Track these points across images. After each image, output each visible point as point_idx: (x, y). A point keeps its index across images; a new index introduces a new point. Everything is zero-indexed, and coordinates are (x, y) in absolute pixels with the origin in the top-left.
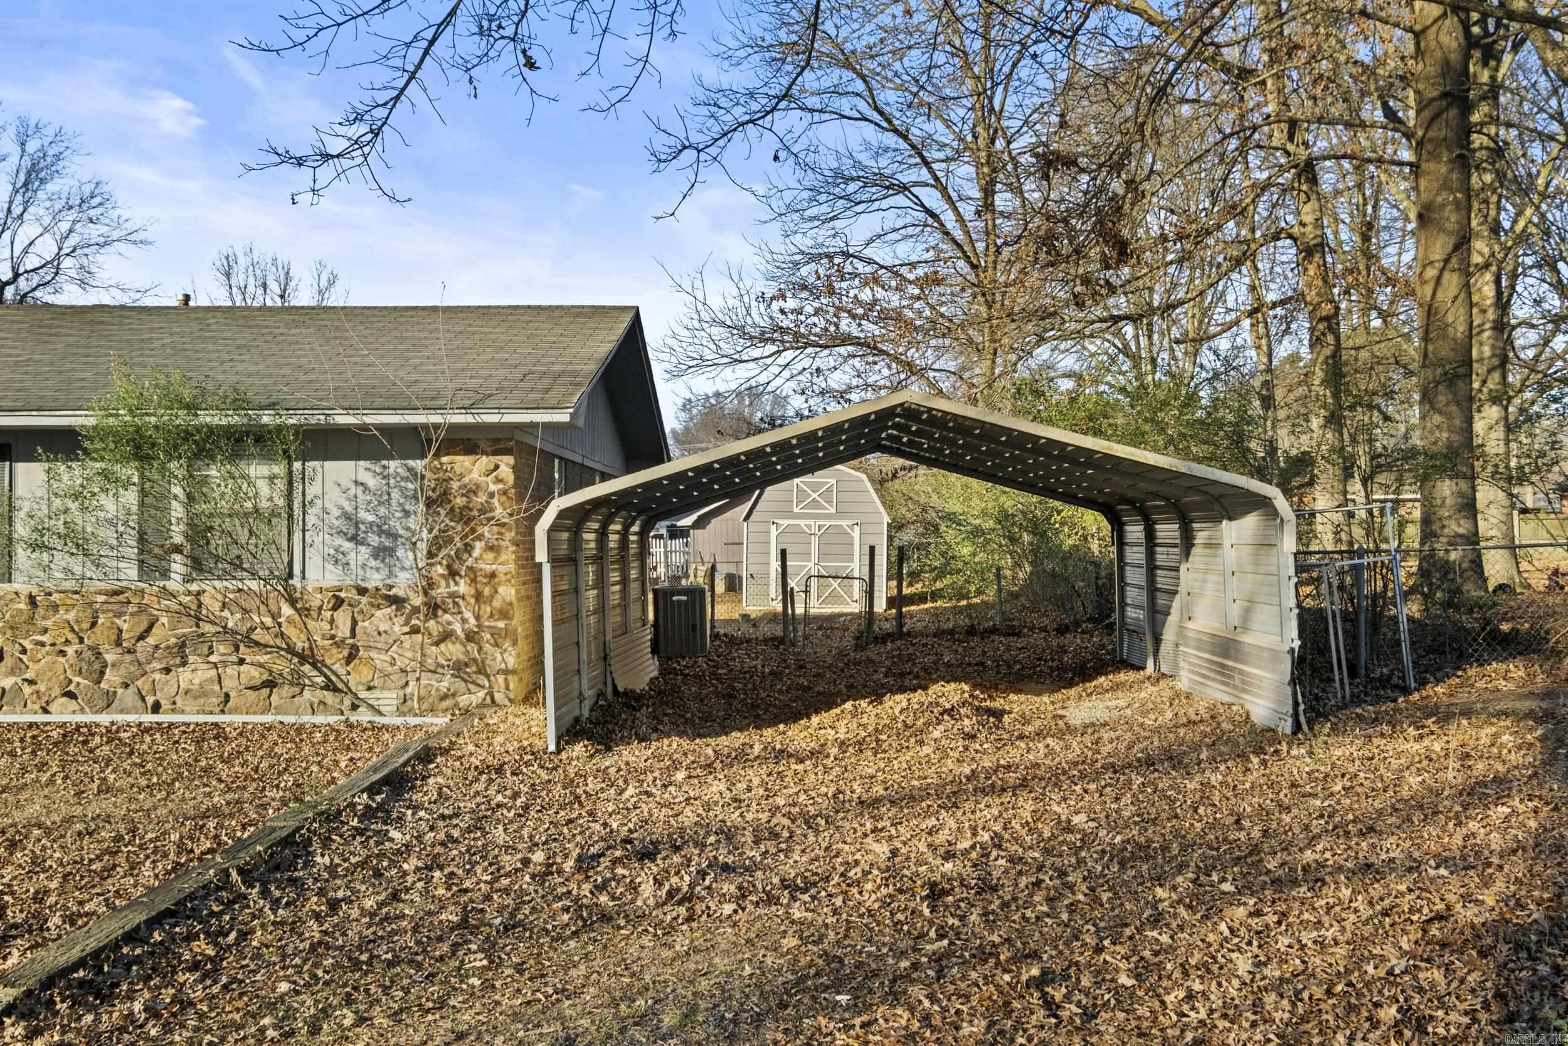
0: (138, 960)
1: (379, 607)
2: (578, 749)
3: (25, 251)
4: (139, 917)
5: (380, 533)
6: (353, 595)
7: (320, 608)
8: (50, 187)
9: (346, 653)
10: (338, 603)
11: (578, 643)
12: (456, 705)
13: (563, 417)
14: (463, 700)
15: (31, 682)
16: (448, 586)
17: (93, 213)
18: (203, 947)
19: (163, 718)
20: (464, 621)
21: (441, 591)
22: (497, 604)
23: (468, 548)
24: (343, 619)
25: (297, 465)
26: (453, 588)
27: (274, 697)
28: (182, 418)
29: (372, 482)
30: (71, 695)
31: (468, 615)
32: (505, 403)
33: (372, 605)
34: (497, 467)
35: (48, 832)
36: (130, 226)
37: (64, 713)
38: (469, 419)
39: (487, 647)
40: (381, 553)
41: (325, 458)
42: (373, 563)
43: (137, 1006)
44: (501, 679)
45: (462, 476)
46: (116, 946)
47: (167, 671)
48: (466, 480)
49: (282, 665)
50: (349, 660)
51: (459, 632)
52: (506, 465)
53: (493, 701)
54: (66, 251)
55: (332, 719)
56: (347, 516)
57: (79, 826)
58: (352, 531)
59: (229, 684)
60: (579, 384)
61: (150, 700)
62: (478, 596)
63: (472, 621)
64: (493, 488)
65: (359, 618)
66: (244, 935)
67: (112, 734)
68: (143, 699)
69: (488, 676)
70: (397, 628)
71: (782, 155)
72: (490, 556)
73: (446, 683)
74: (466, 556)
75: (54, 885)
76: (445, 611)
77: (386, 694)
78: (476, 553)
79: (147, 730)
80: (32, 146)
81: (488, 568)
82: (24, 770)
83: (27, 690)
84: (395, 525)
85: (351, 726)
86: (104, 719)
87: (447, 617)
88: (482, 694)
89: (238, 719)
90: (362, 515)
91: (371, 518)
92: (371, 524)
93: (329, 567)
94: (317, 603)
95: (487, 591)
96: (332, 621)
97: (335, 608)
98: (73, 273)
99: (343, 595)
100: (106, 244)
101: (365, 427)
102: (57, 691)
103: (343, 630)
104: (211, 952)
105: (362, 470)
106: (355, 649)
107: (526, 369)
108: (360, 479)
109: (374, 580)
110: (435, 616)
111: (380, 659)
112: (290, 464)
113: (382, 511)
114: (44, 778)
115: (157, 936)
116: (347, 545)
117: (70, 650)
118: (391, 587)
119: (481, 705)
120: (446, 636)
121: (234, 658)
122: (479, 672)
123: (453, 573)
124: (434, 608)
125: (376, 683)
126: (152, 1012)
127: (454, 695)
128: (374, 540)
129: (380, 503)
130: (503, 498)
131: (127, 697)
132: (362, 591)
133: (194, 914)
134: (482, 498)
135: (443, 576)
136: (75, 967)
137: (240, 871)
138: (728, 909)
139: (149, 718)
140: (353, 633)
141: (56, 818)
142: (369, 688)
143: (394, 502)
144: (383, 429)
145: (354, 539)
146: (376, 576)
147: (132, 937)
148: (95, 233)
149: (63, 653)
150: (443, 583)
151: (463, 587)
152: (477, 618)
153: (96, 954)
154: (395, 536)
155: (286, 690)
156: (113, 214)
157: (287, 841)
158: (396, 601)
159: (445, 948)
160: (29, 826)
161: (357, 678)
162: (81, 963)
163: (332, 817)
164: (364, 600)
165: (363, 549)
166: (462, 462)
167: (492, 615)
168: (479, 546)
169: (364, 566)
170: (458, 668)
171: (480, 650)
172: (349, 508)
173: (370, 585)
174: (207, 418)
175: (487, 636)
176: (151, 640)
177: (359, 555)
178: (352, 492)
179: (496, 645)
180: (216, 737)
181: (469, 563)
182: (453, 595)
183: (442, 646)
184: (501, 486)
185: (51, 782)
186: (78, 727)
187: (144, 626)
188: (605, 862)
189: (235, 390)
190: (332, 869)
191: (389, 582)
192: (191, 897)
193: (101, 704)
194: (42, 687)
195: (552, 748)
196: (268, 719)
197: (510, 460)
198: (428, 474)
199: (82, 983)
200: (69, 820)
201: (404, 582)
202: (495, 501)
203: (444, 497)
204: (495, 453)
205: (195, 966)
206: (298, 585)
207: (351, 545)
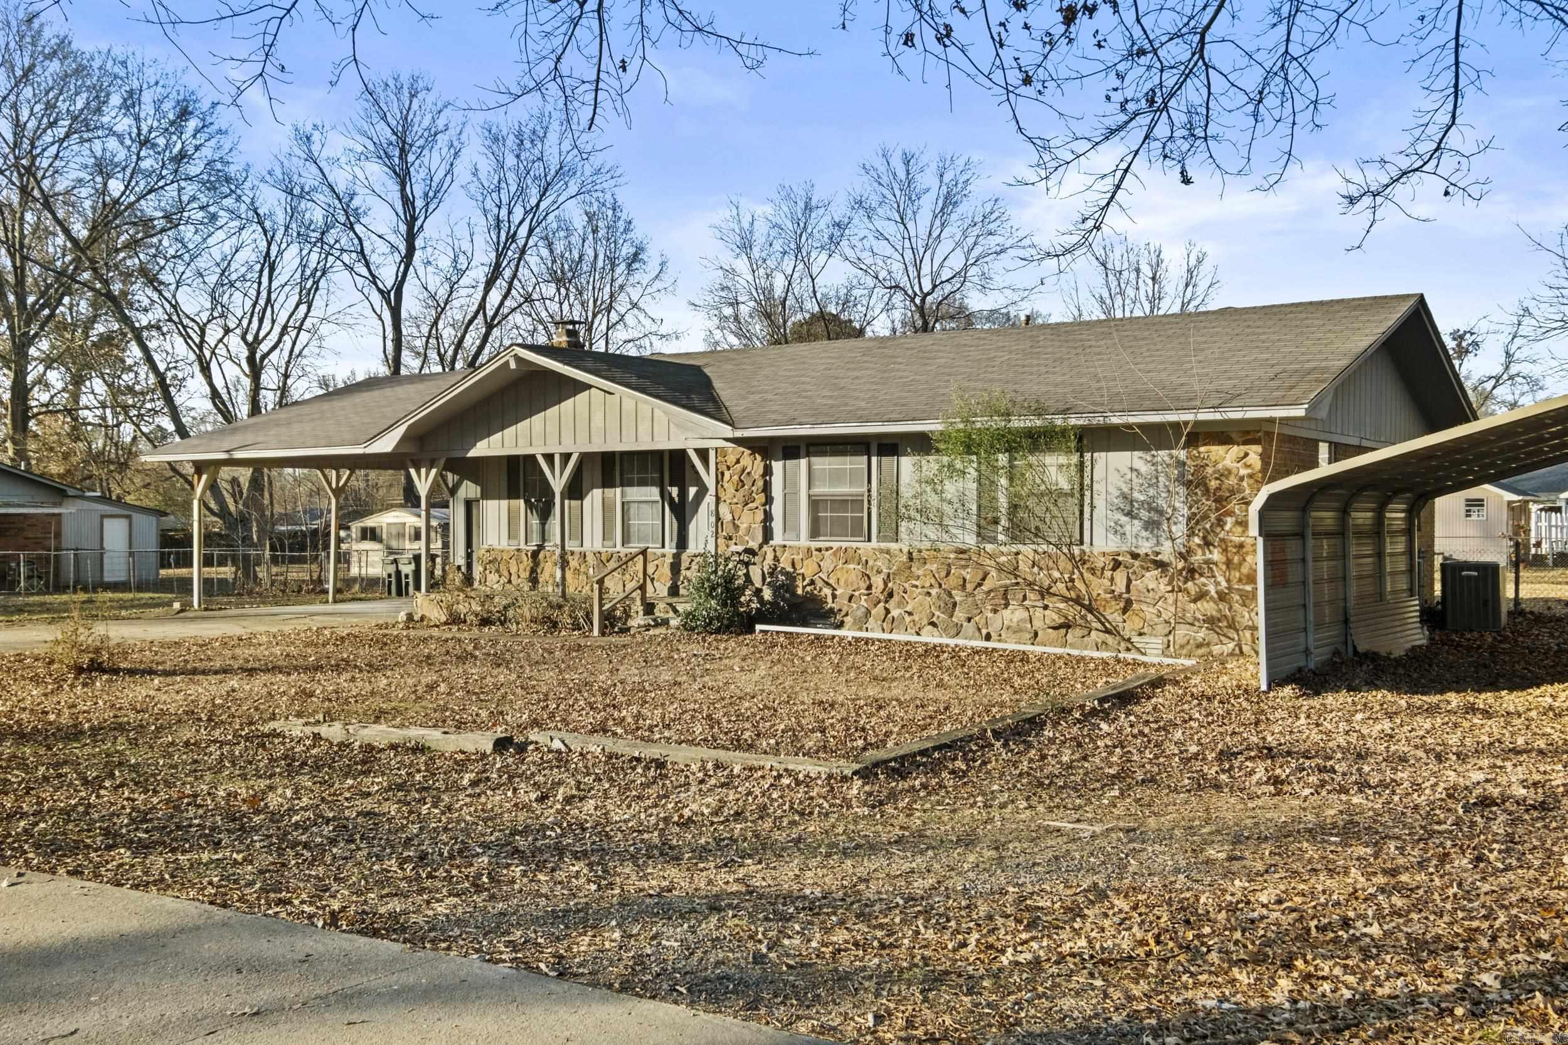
0: (924, 764)
1: (1148, 569)
2: (1288, 691)
3: (941, 266)
4: (929, 745)
5: (1150, 509)
6: (1128, 559)
7: (1103, 569)
8: (960, 209)
9: (1122, 605)
10: (1117, 565)
11: (1304, 606)
12: (1210, 653)
13: (1299, 412)
14: (1216, 649)
15: (910, 614)
16: (1204, 554)
17: (992, 226)
18: (960, 764)
19: (990, 645)
20: (1217, 584)
21: (1198, 558)
22: (1245, 570)
23: (1220, 523)
24: (1120, 577)
25: (1088, 456)
26: (1209, 556)
27: (1069, 636)
28: (998, 422)
29: (1144, 468)
30: (933, 624)
31: (1220, 579)
32: (1248, 401)
33: (1142, 567)
34: (1246, 455)
35: (900, 703)
36: (1021, 234)
37: (930, 637)
38: (1218, 416)
39: (1236, 606)
40: (1151, 526)
41: (1108, 450)
42: (1144, 534)
43: (917, 783)
44: (1248, 634)
45: (1216, 463)
46: (914, 755)
47: (995, 611)
48: (1220, 466)
49: (1072, 611)
50: (1125, 611)
51: (1213, 593)
52: (1254, 453)
53: (1241, 652)
54: (971, 261)
55: (1105, 655)
56: (1124, 497)
57: (918, 702)
58: (1128, 508)
59: (1038, 624)
60: (1323, 381)
61: (984, 632)
62: (1229, 563)
63: (1224, 584)
64: (1244, 472)
65: (1133, 577)
66: (984, 763)
67: (955, 653)
68: (979, 630)
69: (1237, 631)
70: (1162, 587)
71: (1451, 189)
72: (1239, 529)
73: (1201, 635)
74: (1218, 530)
75: (896, 729)
76: (1201, 575)
77: (1153, 640)
78: (1227, 527)
79: (977, 652)
80: (947, 177)
81: (1236, 539)
82: (897, 670)
83: (908, 619)
84: (1162, 503)
85: (1118, 661)
86: (952, 642)
87: (1203, 580)
88: (1231, 645)
89: (1038, 649)
90: (1136, 495)
91: (1142, 498)
92: (1143, 502)
93: (1111, 536)
94: (1101, 565)
95: (1236, 559)
96: (1112, 579)
97: (1114, 569)
98: (976, 279)
99: (1120, 558)
100: (1002, 251)
101: (1129, 426)
102: (925, 622)
103: (1120, 586)
104: (964, 767)
105: (1136, 459)
106: (1129, 603)
107: (1278, 369)
108: (1135, 466)
109: (1145, 547)
110: (1193, 579)
111: (1149, 611)
112: (1082, 456)
113: (1152, 492)
114: (908, 675)
115: (936, 755)
116: (1124, 519)
117: (934, 592)
118: (1158, 554)
119: (1232, 654)
120: (1201, 596)
121: (1040, 604)
122: (1229, 627)
123: (1207, 544)
124: (1192, 572)
125: (1145, 630)
126: (924, 786)
127: (1208, 644)
128: (1144, 514)
129: (1150, 485)
130: (1252, 481)
131: (969, 628)
132: (1135, 556)
133: (961, 748)
134: (1232, 481)
135: (1199, 546)
136: (890, 761)
137: (993, 731)
138: (1307, 792)
139: (980, 644)
140: (1128, 590)
141: (907, 697)
142: (1141, 634)
143: (1161, 485)
144: (1143, 426)
145: (1129, 514)
146: (1147, 544)
147: (923, 753)
148: (993, 244)
149: (929, 594)
150: (1200, 552)
151: (1216, 555)
152: (1228, 581)
153: (903, 757)
154: (1161, 513)
155: (1078, 632)
156: (1007, 225)
157: (1031, 721)
158: (1162, 565)
159: (1098, 785)
160: (891, 700)
161: (1129, 628)
162: (895, 759)
163: (1066, 711)
164: (1137, 563)
165: (1136, 522)
166: (1216, 451)
167: (1240, 580)
168: (1230, 521)
169: (1137, 536)
170: (1211, 622)
171: (1230, 609)
172: (1126, 490)
173: (1142, 551)
174: (1017, 423)
175: (1236, 597)
176: (985, 588)
177: (1133, 528)
178: (1128, 476)
179: (1244, 605)
180: (1022, 660)
181: (1221, 535)
182: (1208, 562)
183: (1199, 604)
184: (1249, 471)
185: (911, 678)
186: (935, 647)
187: (980, 576)
188: (1241, 758)
189: (1037, 401)
190: (1052, 741)
191: (1157, 549)
192: (961, 740)
193: (953, 631)
194: (916, 617)
195: (1264, 687)
196: (1059, 651)
197: (1258, 448)
198: (1189, 462)
199: (893, 769)
200: (913, 699)
201: (1167, 552)
202: (1245, 484)
203: (1202, 483)
204: (1245, 443)
205: (953, 772)
206: (1088, 551)
207: (1126, 519)
